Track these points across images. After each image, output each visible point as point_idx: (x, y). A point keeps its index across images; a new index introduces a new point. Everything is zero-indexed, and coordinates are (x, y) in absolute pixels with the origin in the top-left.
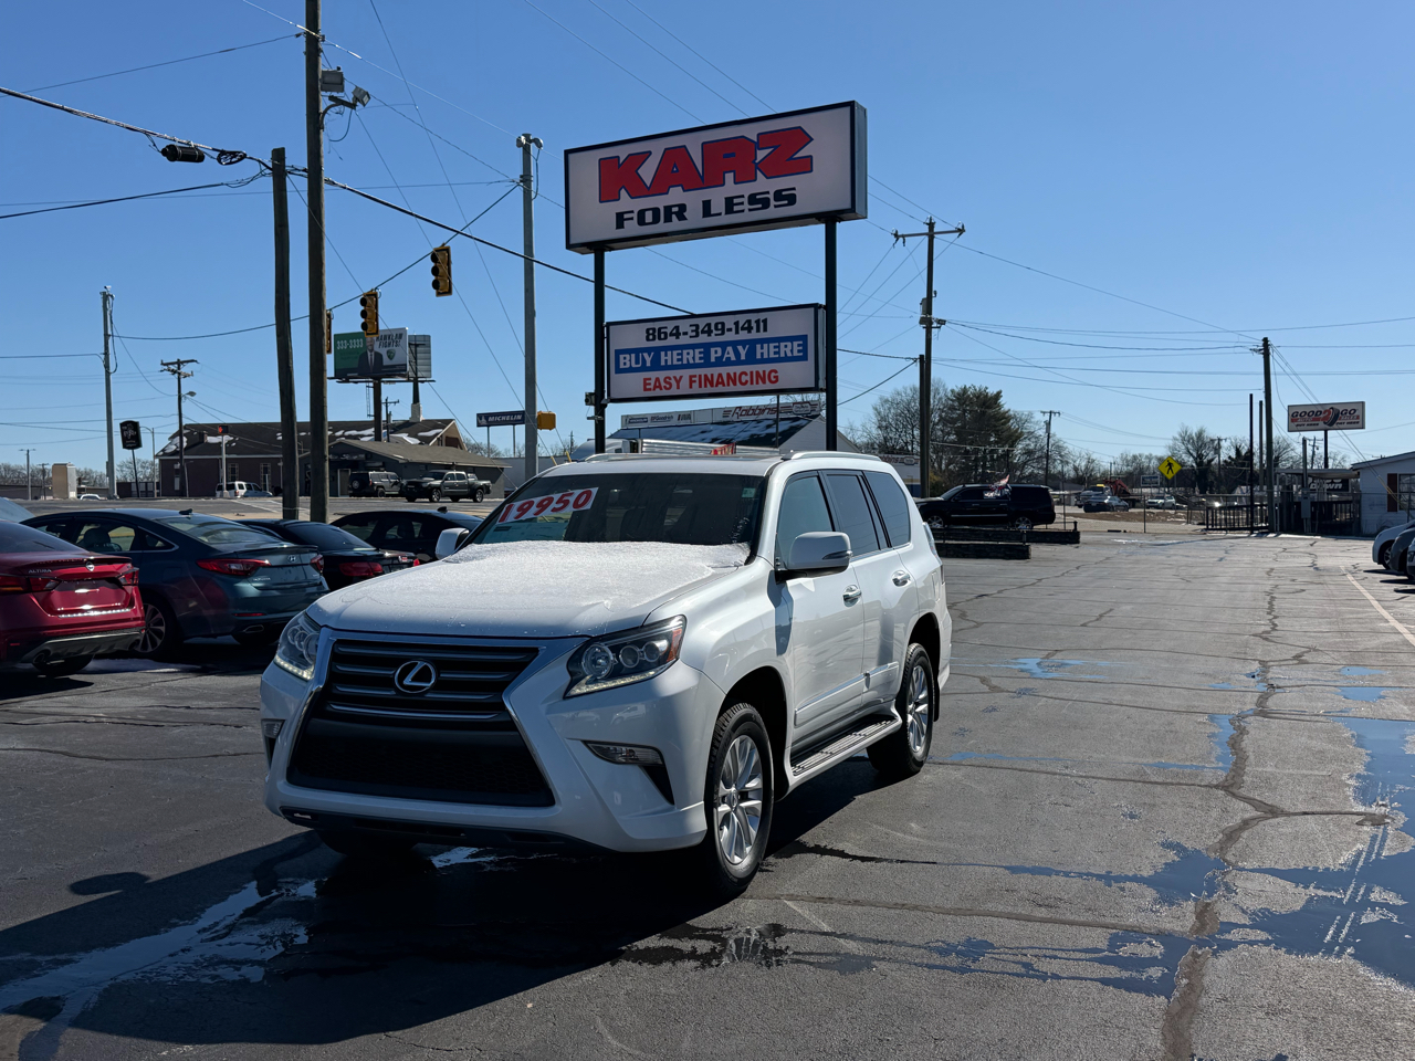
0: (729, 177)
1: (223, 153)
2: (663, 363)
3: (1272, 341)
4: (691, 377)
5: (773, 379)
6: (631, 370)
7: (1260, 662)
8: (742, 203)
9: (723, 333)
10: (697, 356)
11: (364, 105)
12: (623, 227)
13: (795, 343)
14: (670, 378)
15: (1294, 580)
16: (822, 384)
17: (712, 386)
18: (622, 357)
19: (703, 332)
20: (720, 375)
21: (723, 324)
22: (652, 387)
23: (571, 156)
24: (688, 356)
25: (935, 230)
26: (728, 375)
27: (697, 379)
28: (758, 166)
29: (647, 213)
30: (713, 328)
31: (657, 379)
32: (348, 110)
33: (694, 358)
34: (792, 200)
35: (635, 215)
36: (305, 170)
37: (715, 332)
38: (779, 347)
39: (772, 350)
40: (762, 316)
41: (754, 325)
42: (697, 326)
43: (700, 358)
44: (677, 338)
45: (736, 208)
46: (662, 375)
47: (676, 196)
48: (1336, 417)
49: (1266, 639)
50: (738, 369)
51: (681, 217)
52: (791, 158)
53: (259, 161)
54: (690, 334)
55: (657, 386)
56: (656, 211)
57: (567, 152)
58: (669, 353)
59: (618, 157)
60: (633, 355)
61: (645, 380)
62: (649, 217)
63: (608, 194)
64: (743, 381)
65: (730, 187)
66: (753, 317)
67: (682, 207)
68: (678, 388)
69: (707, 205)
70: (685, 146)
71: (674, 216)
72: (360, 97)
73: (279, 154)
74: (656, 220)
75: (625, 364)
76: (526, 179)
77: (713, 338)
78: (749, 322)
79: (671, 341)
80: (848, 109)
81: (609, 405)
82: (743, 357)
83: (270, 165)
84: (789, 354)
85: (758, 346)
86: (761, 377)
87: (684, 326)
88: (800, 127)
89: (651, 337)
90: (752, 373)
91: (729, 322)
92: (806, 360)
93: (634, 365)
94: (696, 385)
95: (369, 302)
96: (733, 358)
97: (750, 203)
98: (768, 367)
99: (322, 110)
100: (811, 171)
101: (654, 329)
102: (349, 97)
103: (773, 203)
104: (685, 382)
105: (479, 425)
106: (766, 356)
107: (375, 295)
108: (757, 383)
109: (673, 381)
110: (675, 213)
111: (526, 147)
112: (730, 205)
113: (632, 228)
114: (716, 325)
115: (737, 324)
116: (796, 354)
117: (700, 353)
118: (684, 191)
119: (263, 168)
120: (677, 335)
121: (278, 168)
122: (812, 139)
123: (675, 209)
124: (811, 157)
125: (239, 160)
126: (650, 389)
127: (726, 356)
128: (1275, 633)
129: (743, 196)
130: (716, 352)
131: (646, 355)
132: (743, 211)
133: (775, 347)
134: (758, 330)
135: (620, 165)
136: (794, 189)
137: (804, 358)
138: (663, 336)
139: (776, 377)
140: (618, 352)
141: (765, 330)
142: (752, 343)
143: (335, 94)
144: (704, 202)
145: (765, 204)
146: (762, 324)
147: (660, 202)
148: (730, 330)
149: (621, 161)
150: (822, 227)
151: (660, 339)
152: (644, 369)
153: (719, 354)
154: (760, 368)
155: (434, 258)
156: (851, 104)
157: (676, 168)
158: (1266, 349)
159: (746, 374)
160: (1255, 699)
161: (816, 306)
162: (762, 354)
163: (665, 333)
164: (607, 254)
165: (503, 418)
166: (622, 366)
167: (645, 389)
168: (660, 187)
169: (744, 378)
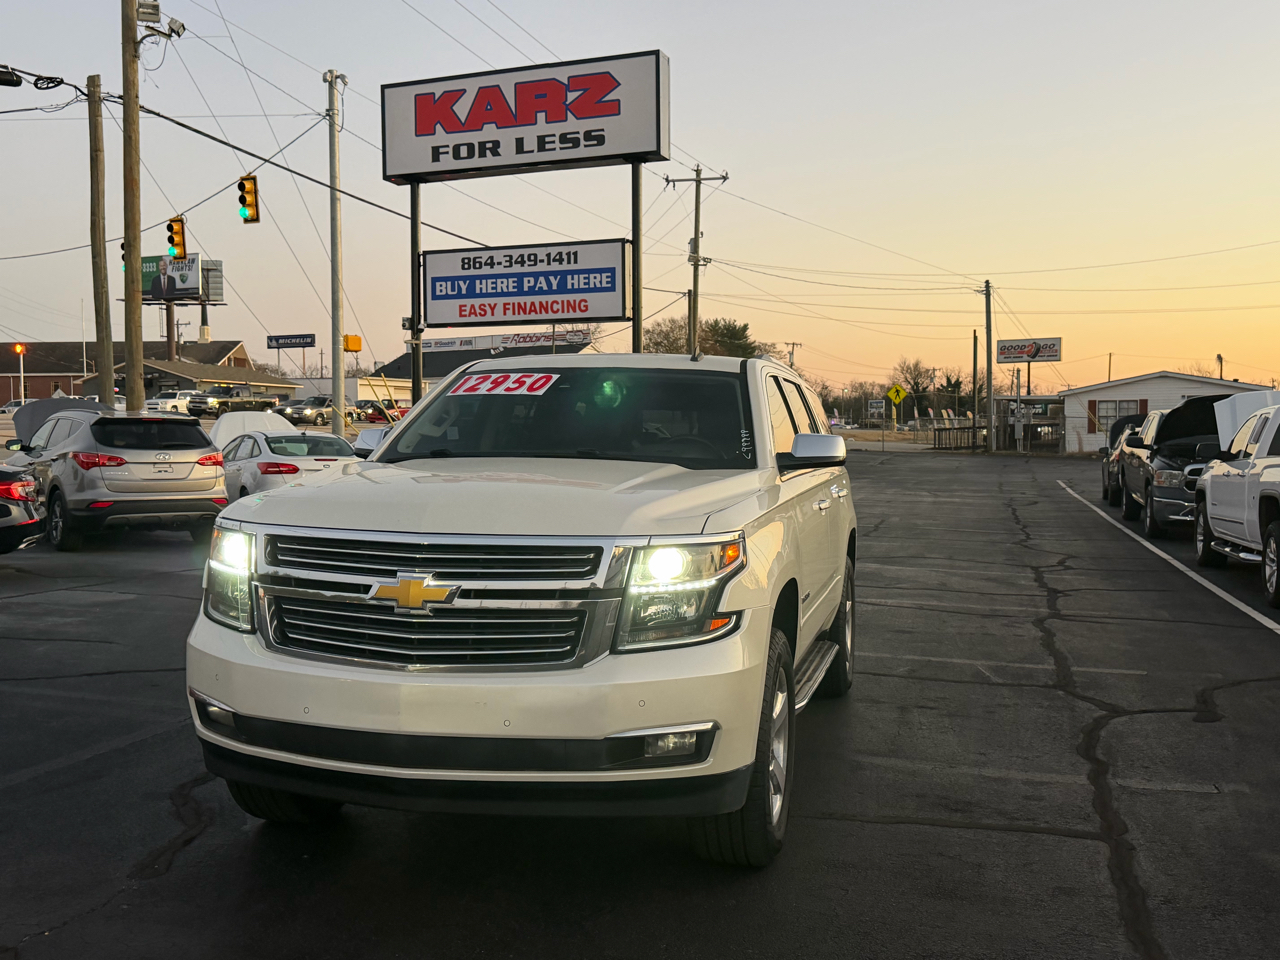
0: (541, 116)
1: (40, 78)
2: (478, 291)
3: (992, 283)
4: (505, 304)
5: (583, 308)
6: (447, 297)
7: (1033, 568)
8: (553, 142)
9: (535, 264)
10: (511, 285)
11: (179, 36)
12: (438, 160)
13: (604, 275)
14: (484, 306)
15: (1024, 494)
16: (629, 313)
17: (525, 313)
18: (438, 284)
19: (516, 262)
20: (533, 304)
21: (535, 255)
22: (467, 313)
23: (387, 91)
24: (502, 285)
25: (702, 176)
26: (541, 303)
27: (511, 307)
28: (568, 108)
29: (462, 148)
30: (526, 259)
31: (473, 306)
32: (163, 40)
33: (507, 287)
34: (601, 140)
35: (450, 150)
36: (120, 97)
37: (528, 263)
38: (588, 278)
39: (582, 281)
40: (572, 249)
41: (565, 257)
42: (511, 257)
43: (514, 287)
44: (492, 267)
45: (548, 146)
46: (477, 302)
47: (489, 132)
48: (1038, 350)
49: (1026, 547)
50: (550, 298)
51: (495, 153)
52: (600, 101)
53: (76, 87)
54: (504, 264)
55: (473, 312)
56: (470, 147)
57: (384, 87)
58: (484, 281)
59: (434, 94)
60: (449, 283)
61: (461, 306)
62: (464, 151)
63: (423, 128)
64: (555, 309)
65: (542, 126)
66: (564, 250)
67: (496, 144)
68: (493, 314)
69: (520, 142)
70: (498, 86)
71: (488, 152)
72: (176, 30)
73: (93, 81)
74: (471, 155)
75: (441, 291)
76: (330, 113)
77: (526, 269)
78: (560, 254)
79: (486, 270)
80: (653, 57)
81: (426, 330)
82: (555, 287)
83: (86, 91)
84: (598, 285)
85: (569, 277)
86: (571, 306)
87: (498, 256)
88: (608, 73)
89: (466, 266)
90: (563, 302)
91: (541, 254)
92: (614, 290)
93: (450, 293)
94: (509, 312)
95: (176, 229)
96: (545, 288)
97: (561, 142)
98: (578, 297)
99: (139, 38)
100: (619, 114)
101: (469, 259)
102: (165, 29)
103: (583, 142)
104: (499, 310)
105: (269, 347)
106: (576, 287)
107: (181, 221)
108: (568, 311)
109: (488, 309)
110: (489, 149)
111: (332, 80)
112: (542, 143)
113: (447, 162)
114: (529, 256)
115: (549, 255)
116: (604, 285)
117: (514, 282)
118: (498, 128)
119: (79, 93)
120: (492, 265)
121: (93, 95)
122: (620, 84)
123: (489, 145)
124: (619, 101)
125: (56, 86)
126: (465, 316)
127: (538, 285)
128: (1032, 542)
129: (554, 135)
130: (529, 282)
131: (461, 283)
132: (554, 149)
133: (585, 278)
134: (569, 262)
135: (435, 102)
136: (603, 130)
137: (612, 289)
138: (477, 265)
139: (586, 306)
140: (435, 280)
141: (576, 262)
142: (564, 274)
143: (151, 24)
144: (517, 139)
145: (576, 143)
146: (572, 257)
147: (474, 137)
148: (542, 261)
149: (437, 98)
150: (629, 167)
151: (475, 268)
152: (459, 296)
153: (532, 284)
154: (571, 297)
155: (241, 187)
156: (656, 53)
157: (490, 105)
158: (987, 291)
159: (558, 303)
160: (1045, 602)
161: (623, 241)
162: (573, 284)
163: (480, 263)
164: (423, 187)
165: (294, 341)
166: (438, 293)
167: (461, 315)
168: (474, 123)
169: (555, 307)
